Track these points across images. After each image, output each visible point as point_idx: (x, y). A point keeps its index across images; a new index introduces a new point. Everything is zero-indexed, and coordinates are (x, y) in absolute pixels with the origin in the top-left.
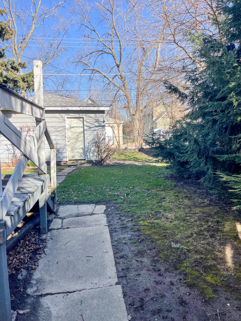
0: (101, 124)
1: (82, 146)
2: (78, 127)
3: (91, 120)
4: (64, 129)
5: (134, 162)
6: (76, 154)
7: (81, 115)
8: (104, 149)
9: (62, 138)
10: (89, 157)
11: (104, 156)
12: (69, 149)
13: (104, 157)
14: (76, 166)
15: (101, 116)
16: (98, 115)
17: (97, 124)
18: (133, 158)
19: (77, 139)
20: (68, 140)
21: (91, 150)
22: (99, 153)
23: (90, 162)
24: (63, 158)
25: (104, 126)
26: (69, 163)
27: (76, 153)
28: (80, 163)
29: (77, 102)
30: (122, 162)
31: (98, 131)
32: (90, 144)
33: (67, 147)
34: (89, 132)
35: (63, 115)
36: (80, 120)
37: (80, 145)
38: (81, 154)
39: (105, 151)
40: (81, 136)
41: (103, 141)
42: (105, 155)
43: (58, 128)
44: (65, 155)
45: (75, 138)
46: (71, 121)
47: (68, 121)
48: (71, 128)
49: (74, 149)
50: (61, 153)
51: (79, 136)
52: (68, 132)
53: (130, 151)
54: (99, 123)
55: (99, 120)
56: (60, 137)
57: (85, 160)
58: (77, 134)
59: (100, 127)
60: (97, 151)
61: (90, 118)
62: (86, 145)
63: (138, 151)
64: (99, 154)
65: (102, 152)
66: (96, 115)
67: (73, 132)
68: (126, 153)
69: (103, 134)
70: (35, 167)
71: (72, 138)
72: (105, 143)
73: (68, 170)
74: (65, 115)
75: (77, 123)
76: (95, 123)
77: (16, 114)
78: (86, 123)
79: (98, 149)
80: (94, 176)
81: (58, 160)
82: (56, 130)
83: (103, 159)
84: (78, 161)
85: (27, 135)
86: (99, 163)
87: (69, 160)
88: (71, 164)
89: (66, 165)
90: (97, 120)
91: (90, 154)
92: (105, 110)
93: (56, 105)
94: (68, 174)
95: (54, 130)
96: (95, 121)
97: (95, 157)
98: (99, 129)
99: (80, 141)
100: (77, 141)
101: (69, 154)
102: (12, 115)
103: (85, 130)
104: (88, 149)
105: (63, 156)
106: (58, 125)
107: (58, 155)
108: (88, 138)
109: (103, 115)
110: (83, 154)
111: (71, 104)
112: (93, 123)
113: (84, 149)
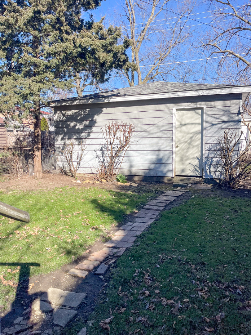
0: (232, 118)
1: (198, 155)
2: (192, 124)
3: (216, 111)
4: (171, 127)
6: (188, 166)
7: (199, 105)
9: (167, 141)
10: (208, 173)
12: (177, 159)
13: (235, 176)
14: (185, 186)
15: (233, 104)
16: (228, 102)
17: (225, 118)
19: (190, 144)
20: (176, 145)
21: (212, 161)
22: (227, 168)
23: (209, 181)
24: (167, 172)
25: (239, 121)
26: (176, 180)
28: (194, 181)
29: (194, 86)
31: (227, 130)
32: (211, 152)
33: (174, 156)
34: (210, 132)
35: (171, 106)
36: (197, 113)
37: (195, 153)
38: (196, 167)
39: (237, 165)
40: (197, 138)
41: (235, 147)
42: (238, 172)
43: (163, 126)
44: (170, 167)
45: (187, 142)
46: (183, 115)
47: (177, 115)
48: (182, 125)
49: (185, 159)
50: (166, 164)
51: (194, 138)
52: (177, 133)
54: (229, 116)
55: (229, 111)
56: (163, 140)
57: (201, 177)
58: (191, 135)
59: (231, 124)
60: (223, 164)
61: (215, 109)
62: (204, 152)
64: (226, 170)
65: (232, 166)
66: (224, 103)
67: (185, 132)
69: (235, 136)
70: (126, 184)
71: (182, 142)
72: (238, 151)
73: (169, 195)
74: (174, 106)
75: (192, 117)
76: (221, 116)
77: (108, 109)
78: (207, 118)
79: (224, 161)
80: (213, 223)
81: (160, 174)
82: (159, 129)
83: (233, 178)
84: (190, 178)
85: (115, 138)
86: (226, 185)
87: (176, 176)
88: (178, 182)
89: (171, 184)
90: (226, 111)
91: (211, 168)
92: (242, 93)
93: (161, 91)
94: (165, 206)
95: (156, 129)
96: (222, 113)
97: (219, 174)
98: (230, 125)
99: (195, 146)
100: (190, 146)
101: (176, 166)
102: (103, 109)
103: (204, 128)
104: (208, 160)
105: (167, 168)
106: (162, 121)
107: (160, 167)
108: (208, 142)
109: (237, 103)
110: (199, 168)
111: (184, 88)
112: (218, 117)
113: (200, 160)
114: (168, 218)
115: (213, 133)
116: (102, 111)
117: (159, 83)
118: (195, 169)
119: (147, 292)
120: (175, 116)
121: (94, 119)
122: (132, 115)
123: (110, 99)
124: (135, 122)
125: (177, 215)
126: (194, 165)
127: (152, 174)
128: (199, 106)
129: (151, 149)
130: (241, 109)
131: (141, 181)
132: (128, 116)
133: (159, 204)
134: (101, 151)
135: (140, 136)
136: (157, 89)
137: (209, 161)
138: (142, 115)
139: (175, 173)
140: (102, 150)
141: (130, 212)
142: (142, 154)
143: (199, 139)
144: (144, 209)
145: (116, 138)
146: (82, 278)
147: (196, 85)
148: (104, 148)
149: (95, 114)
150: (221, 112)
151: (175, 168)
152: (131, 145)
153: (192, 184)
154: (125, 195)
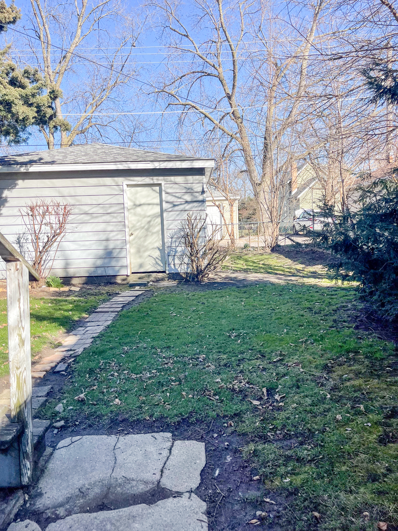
0: (196, 197)
1: (159, 244)
2: (149, 204)
3: (177, 188)
4: (122, 209)
5: (266, 275)
6: (147, 260)
7: (156, 180)
8: (204, 249)
9: (117, 227)
10: (172, 266)
11: (204, 263)
12: (133, 251)
13: (203, 268)
14: (145, 285)
15: (196, 180)
16: (190, 178)
17: (188, 198)
18: (263, 266)
19: (147, 230)
20: (130, 233)
21: (176, 252)
22: (193, 258)
23: (174, 276)
24: (120, 269)
25: (203, 201)
26: (133, 279)
27: (147, 257)
28: (155, 278)
29: (147, 154)
30: (241, 276)
31: (191, 213)
32: (174, 240)
33: (128, 246)
34: (172, 215)
35: (120, 180)
36: (154, 191)
37: (154, 241)
38: (157, 260)
39: (205, 254)
40: (157, 223)
41: (200, 233)
42: (206, 262)
43: (110, 207)
44: (124, 262)
45: (144, 227)
46: (136, 193)
47: (129, 192)
48: (136, 206)
49: (142, 249)
50: (117, 258)
51: (152, 223)
52: (130, 216)
53: (255, 252)
54: (192, 195)
55: (192, 190)
56: (112, 225)
57: (164, 272)
58: (149, 219)
59: (195, 204)
60: (189, 254)
61: (174, 186)
62: (166, 241)
63: (270, 252)
64: (192, 261)
65: (199, 255)
66: (186, 178)
67: (140, 215)
68: (246, 254)
69: (200, 219)
70: (62, 289)
71: (137, 227)
72: (205, 237)
73: (126, 296)
74: (124, 181)
75: (148, 196)
76: (184, 195)
77: (26, 181)
78: (167, 197)
79: (190, 250)
80: (178, 316)
81: (110, 272)
82: (106, 211)
83: (201, 271)
84: (151, 275)
85: (43, 223)
86: (193, 279)
87: (132, 273)
88: (135, 281)
89: (126, 284)
90: (189, 189)
91: (175, 260)
92: (204, 168)
93: (105, 160)
94: (123, 307)
95: (101, 211)
96: (184, 191)
97: (186, 267)
98: (194, 206)
99: (155, 233)
100: (149, 233)
101: (132, 260)
102: (17, 182)
103: (164, 209)
104: (171, 250)
105: (120, 264)
106: (109, 200)
107: (110, 262)
108: (170, 228)
109: (200, 179)
110: (161, 261)
111: (136, 157)
112: (180, 196)
113: (162, 250)
114: (128, 317)
115: (175, 215)
116: (16, 185)
117: (100, 147)
118: (156, 262)
119: (116, 374)
120: (127, 194)
121: (4, 195)
122: (66, 192)
123: (30, 167)
124: (71, 201)
125: (138, 313)
126: (155, 258)
127: (100, 272)
128: (156, 182)
129: (96, 238)
130: (205, 186)
131: (84, 284)
132: (59, 192)
133: (114, 306)
134: (17, 243)
135: (78, 220)
136: (98, 155)
137: (173, 251)
138: (80, 191)
139: (131, 270)
140: (19, 243)
141: (79, 317)
142: (84, 245)
143: (159, 224)
144: (96, 312)
145: (45, 224)
146: (40, 377)
147: (150, 154)
148: (22, 239)
149: (5, 189)
150: (183, 189)
151: (130, 263)
152: (67, 234)
153: (153, 281)
154: (66, 301)
